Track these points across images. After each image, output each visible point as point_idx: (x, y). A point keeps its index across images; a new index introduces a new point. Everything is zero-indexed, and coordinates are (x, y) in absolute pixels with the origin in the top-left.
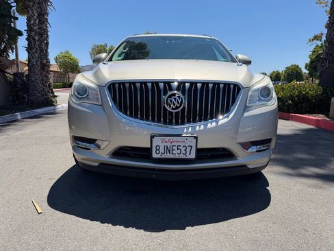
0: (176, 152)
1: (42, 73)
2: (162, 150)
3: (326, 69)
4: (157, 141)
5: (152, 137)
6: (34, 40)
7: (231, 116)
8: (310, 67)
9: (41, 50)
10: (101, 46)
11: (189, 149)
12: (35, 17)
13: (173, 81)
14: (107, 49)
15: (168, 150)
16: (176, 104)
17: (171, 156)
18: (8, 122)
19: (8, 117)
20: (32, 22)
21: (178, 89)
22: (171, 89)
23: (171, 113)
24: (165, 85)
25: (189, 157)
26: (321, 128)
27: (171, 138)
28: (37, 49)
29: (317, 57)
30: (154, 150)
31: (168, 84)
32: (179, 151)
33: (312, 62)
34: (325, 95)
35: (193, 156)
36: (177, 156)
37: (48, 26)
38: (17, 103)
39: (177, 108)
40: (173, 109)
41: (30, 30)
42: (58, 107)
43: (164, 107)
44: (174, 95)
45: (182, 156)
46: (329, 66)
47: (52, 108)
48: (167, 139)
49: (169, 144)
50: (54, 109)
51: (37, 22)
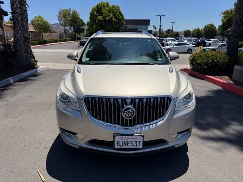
0: (130, 144)
1: (25, 45)
2: (121, 144)
3: (232, 42)
4: (117, 139)
5: (114, 137)
6: (18, 20)
7: (165, 119)
8: (222, 28)
9: (23, 26)
10: (66, 11)
11: (138, 143)
12: (17, 2)
13: (127, 98)
14: (71, 13)
15: (125, 143)
16: (130, 114)
17: (127, 147)
18: (5, 86)
19: (4, 82)
20: (15, 6)
21: (131, 104)
22: (126, 104)
23: (126, 120)
24: (122, 101)
25: (138, 147)
26: (225, 89)
27: (127, 137)
28: (20, 27)
29: (227, 21)
30: (116, 144)
31: (124, 100)
32: (132, 144)
33: (223, 24)
34: (230, 62)
35: (141, 146)
36: (131, 147)
37: (27, 6)
38: (8, 67)
39: (130, 117)
40: (128, 117)
41: (13, 13)
42: (39, 69)
43: (122, 115)
44: (129, 109)
45: (134, 147)
46: (234, 40)
47: (34, 70)
48: (124, 137)
49: (125, 140)
50: (36, 71)
51: (19, 6)
